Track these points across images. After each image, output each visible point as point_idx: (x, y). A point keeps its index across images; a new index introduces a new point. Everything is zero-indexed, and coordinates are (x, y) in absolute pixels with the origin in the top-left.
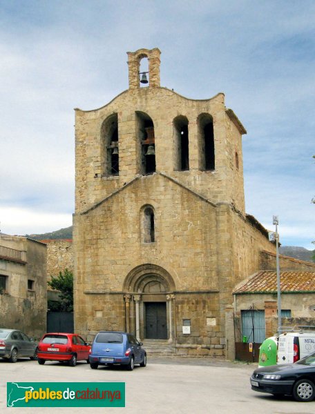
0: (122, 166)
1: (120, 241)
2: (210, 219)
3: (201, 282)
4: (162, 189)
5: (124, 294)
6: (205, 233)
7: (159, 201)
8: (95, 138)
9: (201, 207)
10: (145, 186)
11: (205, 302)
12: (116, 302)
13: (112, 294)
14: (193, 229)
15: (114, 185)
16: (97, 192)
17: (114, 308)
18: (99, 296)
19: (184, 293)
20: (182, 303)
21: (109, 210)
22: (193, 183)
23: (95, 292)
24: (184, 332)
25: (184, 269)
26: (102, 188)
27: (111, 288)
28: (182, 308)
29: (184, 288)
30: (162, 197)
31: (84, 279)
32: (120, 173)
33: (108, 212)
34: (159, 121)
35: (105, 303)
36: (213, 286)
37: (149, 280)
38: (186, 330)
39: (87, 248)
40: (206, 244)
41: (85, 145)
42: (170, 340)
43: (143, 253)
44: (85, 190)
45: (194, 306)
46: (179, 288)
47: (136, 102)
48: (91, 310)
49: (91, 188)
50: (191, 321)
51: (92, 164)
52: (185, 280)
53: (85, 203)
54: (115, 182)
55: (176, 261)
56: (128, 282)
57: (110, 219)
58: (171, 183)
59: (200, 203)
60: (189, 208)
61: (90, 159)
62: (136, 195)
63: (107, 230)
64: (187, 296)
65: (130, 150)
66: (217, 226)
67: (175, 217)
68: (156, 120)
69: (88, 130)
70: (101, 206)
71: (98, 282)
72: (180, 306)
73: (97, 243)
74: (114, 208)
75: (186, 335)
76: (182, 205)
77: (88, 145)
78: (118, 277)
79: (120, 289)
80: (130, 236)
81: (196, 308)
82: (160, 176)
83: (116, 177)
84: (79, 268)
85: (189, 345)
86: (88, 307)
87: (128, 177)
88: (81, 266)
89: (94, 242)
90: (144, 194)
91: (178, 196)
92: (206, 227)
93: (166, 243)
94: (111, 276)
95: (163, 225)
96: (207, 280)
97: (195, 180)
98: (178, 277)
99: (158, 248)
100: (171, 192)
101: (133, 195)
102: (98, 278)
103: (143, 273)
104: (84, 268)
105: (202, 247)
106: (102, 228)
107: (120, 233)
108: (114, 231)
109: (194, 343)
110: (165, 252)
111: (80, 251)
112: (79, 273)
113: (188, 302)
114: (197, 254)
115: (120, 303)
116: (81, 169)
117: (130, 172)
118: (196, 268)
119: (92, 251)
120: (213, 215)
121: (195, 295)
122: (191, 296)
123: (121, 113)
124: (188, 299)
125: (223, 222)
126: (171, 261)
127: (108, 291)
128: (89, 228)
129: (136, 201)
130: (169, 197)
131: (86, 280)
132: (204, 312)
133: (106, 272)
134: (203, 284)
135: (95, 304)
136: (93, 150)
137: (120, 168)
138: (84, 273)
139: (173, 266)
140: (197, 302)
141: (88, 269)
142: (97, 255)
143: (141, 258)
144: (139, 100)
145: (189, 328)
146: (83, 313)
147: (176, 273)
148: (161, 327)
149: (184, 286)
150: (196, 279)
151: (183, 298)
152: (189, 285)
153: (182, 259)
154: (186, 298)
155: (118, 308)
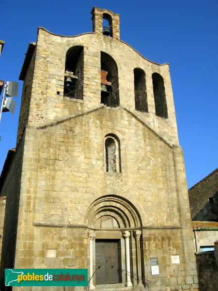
0: (87, 92)
1: (83, 166)
2: (168, 158)
3: (165, 218)
4: (126, 123)
5: (85, 228)
6: (166, 171)
7: (123, 133)
8: (60, 59)
9: (160, 147)
10: (110, 117)
11: (169, 239)
12: (75, 239)
13: (71, 227)
14: (155, 165)
15: (77, 108)
16: (58, 110)
17: (72, 246)
18: (53, 229)
19: (151, 228)
20: (149, 239)
21: (72, 130)
22: (152, 124)
23: (49, 223)
24: (154, 273)
25: (149, 204)
26: (64, 107)
27: (70, 220)
28: (149, 244)
29: (151, 224)
30: (127, 130)
31: (34, 206)
32: (84, 97)
33: (70, 133)
34: (123, 66)
35: (61, 239)
36: (176, 222)
37: (102, 214)
38: (155, 270)
39: (41, 168)
40: (167, 180)
41: (48, 61)
43: (108, 182)
44: (44, 105)
45: (160, 243)
46: (145, 223)
47: (102, 45)
48: (40, 249)
49: (50, 104)
50: (158, 259)
51: (54, 81)
52: (151, 215)
53: (43, 118)
54: (79, 105)
55: (142, 195)
57: (71, 140)
58: (134, 119)
59: (160, 143)
60: (151, 145)
61: (52, 76)
62: (101, 123)
63: (67, 151)
64: (153, 232)
65: (95, 80)
66: (175, 166)
67: (139, 151)
68: (119, 64)
69: (52, 49)
70: (62, 124)
71: (53, 212)
72: (147, 243)
73: (54, 165)
74: (77, 130)
75: (155, 277)
76: (145, 141)
77: (51, 63)
78: (79, 208)
79: (81, 223)
80: (94, 162)
81: (162, 245)
82: (124, 111)
83: (80, 101)
84: (28, 192)
86: (38, 244)
87: (92, 104)
88: (32, 189)
89: (51, 162)
90: (109, 123)
91: (141, 133)
92: (165, 165)
93: (131, 175)
94: (69, 205)
95: (128, 157)
96: (170, 216)
97: (154, 122)
98: (144, 212)
99: (123, 179)
100: (134, 127)
101: (98, 122)
102: (53, 206)
104: (36, 192)
105: (164, 183)
106: (62, 148)
107: (82, 157)
108: (75, 154)
111: (33, 170)
112: (29, 198)
113: (155, 239)
114: (159, 189)
116: (41, 83)
117: (95, 99)
118: (160, 204)
119: (48, 172)
120: (171, 155)
121: (160, 231)
122: (157, 232)
123: (87, 48)
124: (154, 235)
125: (180, 163)
126: (137, 194)
127: (66, 223)
128: (45, 146)
129: (101, 128)
130: (133, 131)
131: (37, 208)
132: (170, 250)
133: (64, 200)
134: (167, 220)
135: (47, 240)
136: (57, 68)
137: (84, 94)
138: (35, 198)
139: (139, 200)
140: (163, 239)
141: (41, 194)
142: (54, 178)
143: (106, 187)
144: (104, 44)
145: (157, 267)
146: (30, 252)
147: (142, 207)
148: (110, 268)
149: (150, 221)
150: (160, 215)
151: (149, 235)
152: (155, 220)
153: (147, 193)
154: (152, 235)
155: (77, 246)
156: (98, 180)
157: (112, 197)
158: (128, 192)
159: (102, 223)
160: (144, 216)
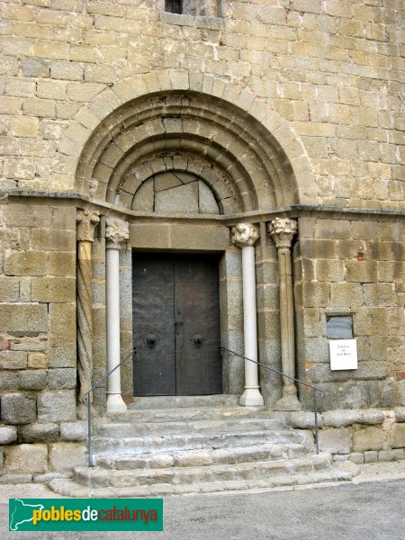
3: (385, 180)
5: (80, 203)
11: (399, 252)
12: (40, 239)
17: (27, 264)
19: (330, 214)
20: (325, 250)
24: (337, 364)
25: (328, 130)
27: (21, 174)
28: (325, 268)
29: (331, 197)
37: (159, 166)
38: (344, 355)
40: (392, 54)
42: (252, 396)
43: (170, 48)
45: (364, 264)
46: (311, 194)
50: (357, 318)
52: (332, 169)
55: (298, 97)
56: (91, 159)
64: (340, 225)
72: (315, 261)
75: (342, 376)
78: (57, 131)
79: (63, 184)
81: (372, 271)
85: (353, 415)
94: (17, 122)
98: (305, 154)
99: (229, 40)
103: (149, 130)
105: (382, 63)
109: (368, 403)
110: (255, 56)
113: (345, 250)
114: (365, 83)
115: (60, 241)
118: (366, 129)
121: (366, 223)
122: (355, 228)
124: (343, 236)
126: (280, 92)
127: (4, 186)
132: (400, 289)
140: (376, 252)
143: (159, 64)
145: (352, 345)
147: (299, 139)
148: (190, 348)
149: (328, 188)
150: (367, 168)
151: (326, 234)
152: (348, 186)
153: (317, 91)
154: (336, 235)
155: (48, 265)
156: (133, 36)
157: (186, 103)
158: (246, 81)
159: (158, 195)
160: (306, 169)
